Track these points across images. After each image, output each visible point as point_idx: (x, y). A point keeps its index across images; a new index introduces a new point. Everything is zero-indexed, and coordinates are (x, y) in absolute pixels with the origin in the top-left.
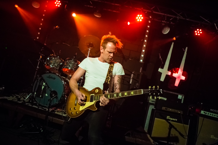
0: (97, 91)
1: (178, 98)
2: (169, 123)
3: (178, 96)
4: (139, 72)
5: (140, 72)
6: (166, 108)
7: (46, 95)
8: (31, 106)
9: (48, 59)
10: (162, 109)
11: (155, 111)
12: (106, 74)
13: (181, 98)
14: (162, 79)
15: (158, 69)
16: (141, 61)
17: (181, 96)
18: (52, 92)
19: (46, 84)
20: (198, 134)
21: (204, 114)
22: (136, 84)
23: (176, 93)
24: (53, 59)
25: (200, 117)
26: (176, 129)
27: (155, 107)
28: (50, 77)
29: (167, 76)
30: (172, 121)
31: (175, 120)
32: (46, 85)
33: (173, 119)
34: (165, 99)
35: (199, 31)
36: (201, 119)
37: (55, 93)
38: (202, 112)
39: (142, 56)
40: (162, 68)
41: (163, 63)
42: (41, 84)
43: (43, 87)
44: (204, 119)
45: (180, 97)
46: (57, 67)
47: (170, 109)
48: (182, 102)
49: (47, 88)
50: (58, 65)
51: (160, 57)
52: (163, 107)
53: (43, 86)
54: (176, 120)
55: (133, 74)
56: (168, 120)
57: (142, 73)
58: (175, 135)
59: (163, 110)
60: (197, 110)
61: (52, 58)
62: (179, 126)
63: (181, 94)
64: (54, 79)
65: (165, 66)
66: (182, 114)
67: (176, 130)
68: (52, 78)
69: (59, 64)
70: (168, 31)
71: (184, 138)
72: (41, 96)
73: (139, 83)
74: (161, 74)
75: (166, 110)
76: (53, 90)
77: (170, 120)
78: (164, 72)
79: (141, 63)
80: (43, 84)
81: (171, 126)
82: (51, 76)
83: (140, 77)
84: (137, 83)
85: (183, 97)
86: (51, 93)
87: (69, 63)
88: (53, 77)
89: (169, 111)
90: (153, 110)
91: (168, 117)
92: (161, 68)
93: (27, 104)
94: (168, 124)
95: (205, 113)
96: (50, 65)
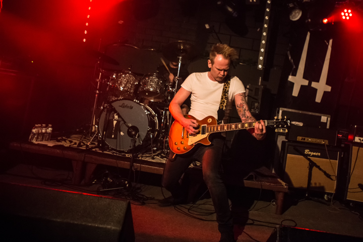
0: (210, 120)
1: (322, 121)
2: (309, 160)
3: (320, 117)
4: (258, 85)
5: (260, 84)
6: (303, 138)
7: (122, 133)
8: (101, 152)
9: (114, 76)
10: (298, 140)
11: (287, 143)
12: (221, 97)
13: (326, 121)
14: (295, 92)
15: (288, 77)
16: (260, 66)
17: (326, 118)
18: (129, 128)
19: (118, 117)
20: (351, 171)
21: (359, 141)
22: (254, 104)
23: (317, 114)
24: (123, 77)
25: (354, 147)
26: (318, 167)
27: (286, 139)
28: (123, 106)
29: (302, 87)
30: (313, 156)
31: (317, 154)
32: (120, 119)
33: (314, 154)
34: (301, 124)
35: (347, 12)
36: (355, 149)
37: (135, 129)
38: (357, 139)
39: (261, 58)
40: (294, 74)
41: (294, 67)
42: (111, 118)
43: (115, 122)
44: (359, 149)
45: (324, 119)
46: (131, 89)
47: (308, 138)
48: (328, 127)
49: (122, 122)
50: (131, 86)
51: (290, 58)
52: (298, 137)
53: (115, 120)
54: (319, 154)
55: (248, 88)
56: (306, 156)
57: (262, 87)
58: (320, 184)
59: (299, 142)
60: (350, 137)
61: (121, 75)
62: (323, 162)
63: (325, 113)
64: (131, 108)
65: (298, 71)
66: (327, 145)
67: (320, 169)
68: (127, 107)
69: (133, 84)
70: (299, 15)
71: (332, 179)
72: (113, 136)
73: (259, 103)
74: (292, 84)
75: (303, 141)
76: (130, 125)
77: (309, 155)
78: (298, 81)
79: (259, 70)
80: (114, 117)
81: (312, 165)
82: (125, 105)
83: (260, 93)
84: (256, 102)
85: (329, 119)
86: (128, 130)
87: (151, 81)
88: (129, 105)
89: (307, 141)
90: (283, 142)
91: (307, 151)
92: (292, 75)
93: (94, 150)
94: (308, 162)
95: (360, 139)
96: (119, 86)
